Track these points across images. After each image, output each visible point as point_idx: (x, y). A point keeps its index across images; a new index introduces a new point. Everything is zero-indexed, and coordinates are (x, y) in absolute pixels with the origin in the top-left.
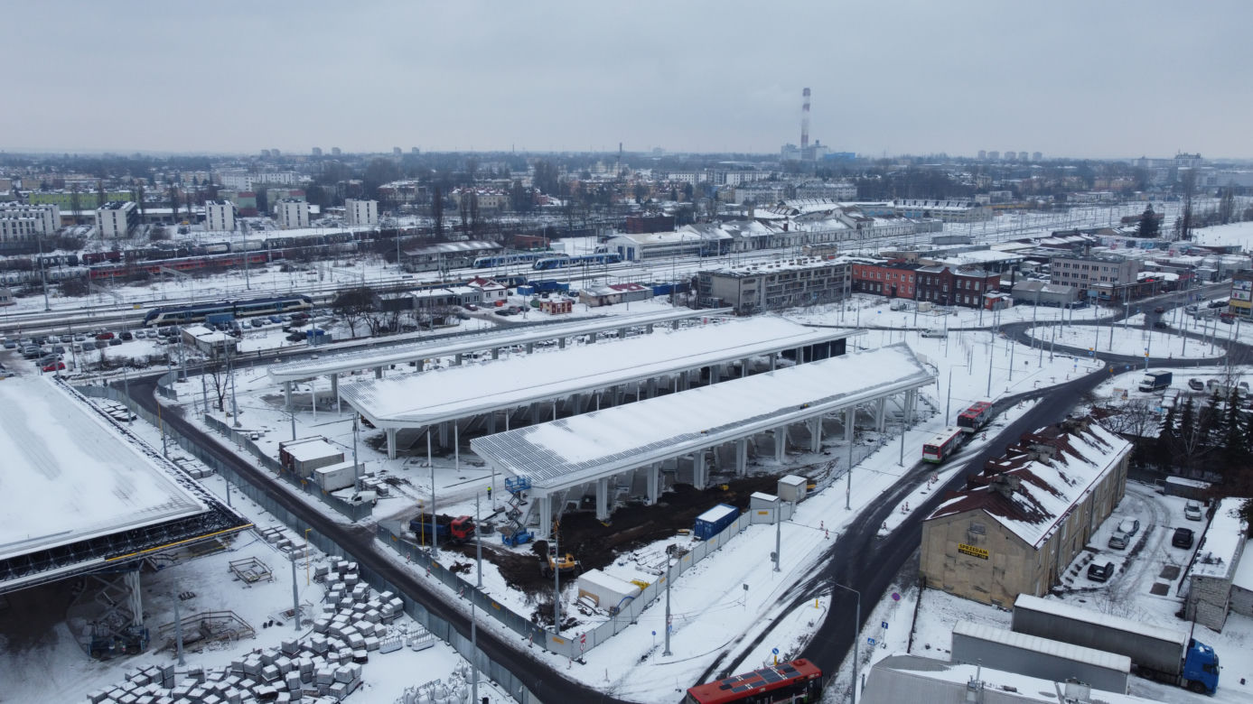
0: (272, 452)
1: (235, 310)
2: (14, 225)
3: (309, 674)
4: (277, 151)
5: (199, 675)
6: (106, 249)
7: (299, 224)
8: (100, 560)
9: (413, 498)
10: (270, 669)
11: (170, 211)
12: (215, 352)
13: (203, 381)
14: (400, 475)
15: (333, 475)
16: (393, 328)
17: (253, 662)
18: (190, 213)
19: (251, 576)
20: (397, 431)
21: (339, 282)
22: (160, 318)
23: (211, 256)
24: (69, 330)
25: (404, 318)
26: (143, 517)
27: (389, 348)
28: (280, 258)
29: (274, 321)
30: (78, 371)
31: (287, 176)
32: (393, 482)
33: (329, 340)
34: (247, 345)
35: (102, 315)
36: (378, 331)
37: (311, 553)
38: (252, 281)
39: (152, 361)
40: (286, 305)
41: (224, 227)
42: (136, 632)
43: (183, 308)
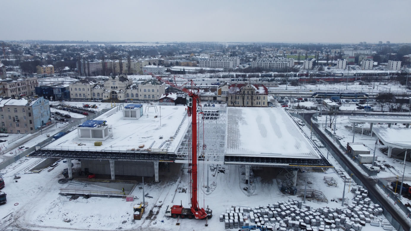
0: (345, 145)
1: (341, 96)
2: (282, 64)
3: (343, 222)
4: (365, 43)
5: (309, 208)
6: (305, 73)
7: (369, 68)
8: (288, 165)
9: (394, 174)
10: (331, 215)
11: (326, 62)
12: (332, 108)
13: (326, 117)
14: (391, 164)
15: (365, 158)
16: (399, 109)
17: (326, 210)
18: (332, 63)
19: (331, 183)
20: (393, 148)
21: (380, 90)
22: (317, 96)
23: (336, 77)
24: (291, 96)
25: (404, 107)
26: (301, 155)
27: (396, 117)
28: (360, 80)
29: (353, 101)
30: (291, 108)
31: (367, 51)
32: (388, 166)
33: (372, 110)
34: (343, 108)
35: (300, 92)
36: (392, 110)
37: (352, 182)
38: (348, 87)
39: (312, 108)
40: (359, 96)
41: (342, 68)
42: (293, 188)
43: (324, 93)
